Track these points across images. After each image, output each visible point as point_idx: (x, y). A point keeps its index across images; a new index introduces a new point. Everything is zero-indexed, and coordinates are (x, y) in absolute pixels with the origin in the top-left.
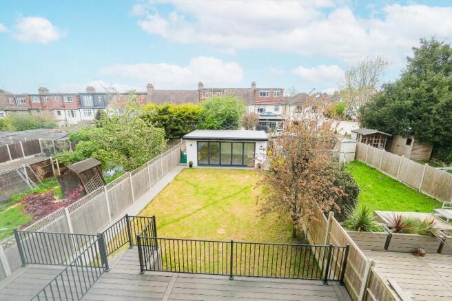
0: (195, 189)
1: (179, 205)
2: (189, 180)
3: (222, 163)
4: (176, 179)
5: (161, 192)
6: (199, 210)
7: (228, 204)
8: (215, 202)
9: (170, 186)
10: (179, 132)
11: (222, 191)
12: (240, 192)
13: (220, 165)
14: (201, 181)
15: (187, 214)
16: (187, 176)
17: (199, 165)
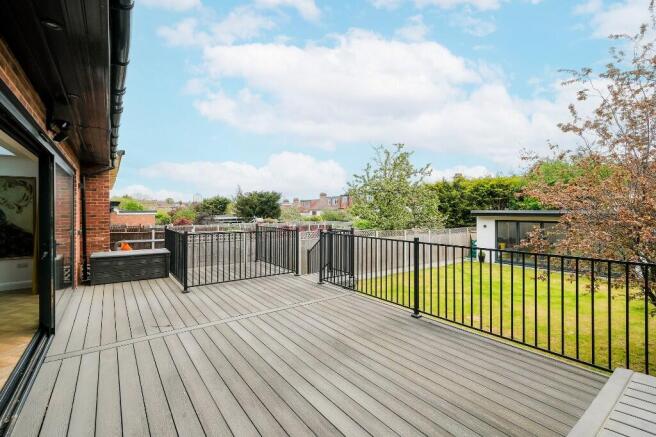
17: (499, 261)
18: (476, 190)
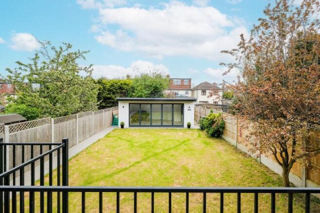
0: (129, 143)
1: (112, 159)
2: (121, 137)
3: (152, 124)
4: (107, 136)
5: (90, 147)
6: (138, 162)
7: (173, 156)
8: (156, 154)
9: (101, 141)
10: (112, 101)
11: (161, 145)
12: (180, 145)
13: (151, 126)
14: (134, 137)
15: (124, 167)
16: (119, 134)
17: (130, 126)
18: (112, 86)
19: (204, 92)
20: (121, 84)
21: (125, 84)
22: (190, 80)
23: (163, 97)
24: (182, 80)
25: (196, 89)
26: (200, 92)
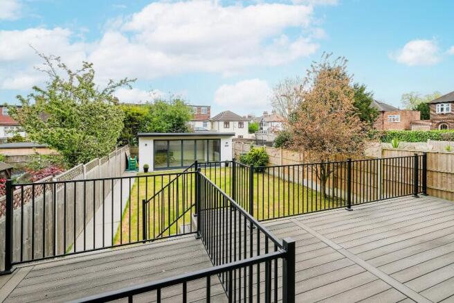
13: (182, 166)
17: (155, 169)
19: (227, 123)
20: (133, 114)
21: (138, 114)
22: (209, 108)
23: (188, 131)
24: (199, 108)
25: (217, 119)
26: (222, 124)
